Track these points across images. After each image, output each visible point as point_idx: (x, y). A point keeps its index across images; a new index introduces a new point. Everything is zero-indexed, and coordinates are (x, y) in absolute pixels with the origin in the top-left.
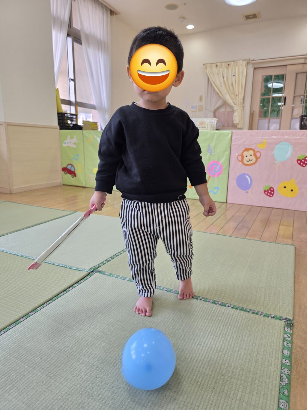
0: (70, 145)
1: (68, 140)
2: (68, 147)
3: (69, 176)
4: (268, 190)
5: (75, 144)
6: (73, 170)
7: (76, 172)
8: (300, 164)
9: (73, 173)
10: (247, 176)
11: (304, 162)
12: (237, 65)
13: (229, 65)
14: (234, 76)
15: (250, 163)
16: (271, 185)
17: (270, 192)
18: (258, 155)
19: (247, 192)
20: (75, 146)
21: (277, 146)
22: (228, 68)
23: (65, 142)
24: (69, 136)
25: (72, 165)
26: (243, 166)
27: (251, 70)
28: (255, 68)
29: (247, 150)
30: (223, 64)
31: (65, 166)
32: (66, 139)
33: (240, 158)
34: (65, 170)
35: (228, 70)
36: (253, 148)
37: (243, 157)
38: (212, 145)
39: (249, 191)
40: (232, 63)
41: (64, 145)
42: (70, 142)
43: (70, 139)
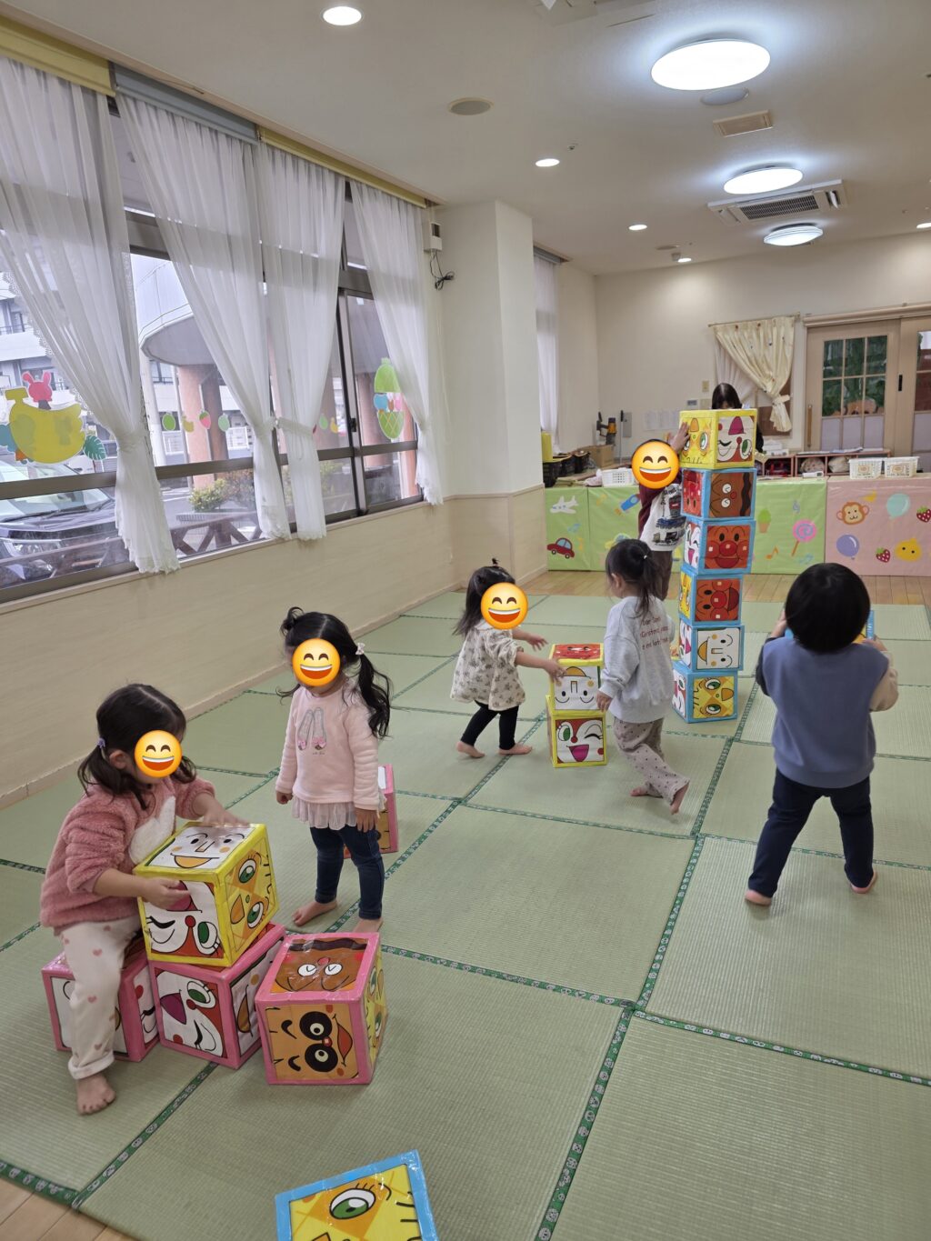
0: (563, 510)
1: (561, 502)
2: (561, 513)
3: (560, 557)
4: (881, 555)
5: (573, 508)
6: (568, 546)
7: (574, 550)
8: (921, 519)
9: (569, 553)
10: (852, 539)
11: (926, 516)
12: (775, 325)
13: (759, 325)
14: (771, 344)
15: (854, 520)
16: (885, 548)
17: (884, 556)
18: (865, 510)
19: (853, 559)
20: (573, 512)
21: (891, 499)
22: (757, 330)
23: (555, 506)
24: (562, 498)
25: (566, 540)
26: (845, 525)
27: (802, 332)
28: (808, 329)
29: (850, 504)
30: (749, 323)
31: (553, 542)
32: (556, 503)
33: (840, 515)
34: (554, 548)
36: (858, 501)
37: (844, 515)
38: (799, 500)
39: (856, 557)
40: (766, 321)
41: (552, 511)
42: (564, 506)
43: (565, 501)
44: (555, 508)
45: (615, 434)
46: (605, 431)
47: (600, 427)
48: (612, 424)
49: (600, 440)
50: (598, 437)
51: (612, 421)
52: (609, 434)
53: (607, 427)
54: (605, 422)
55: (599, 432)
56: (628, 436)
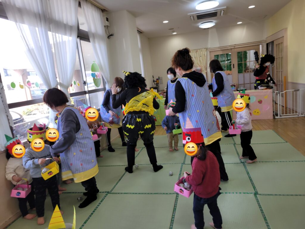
12: (201, 51)
13: (197, 51)
14: (201, 56)
22: (196, 52)
27: (209, 53)
28: (210, 52)
30: (194, 51)
35: (197, 54)
40: (199, 50)
45: (158, 83)
46: (156, 83)
47: (154, 81)
48: (157, 81)
49: (154, 85)
51: (157, 79)
52: (157, 83)
53: (156, 81)
56: (162, 83)
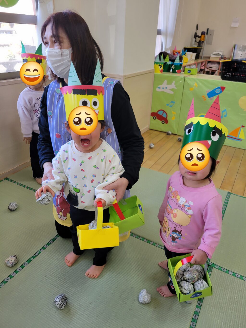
0: (165, 90)
1: (164, 85)
2: (163, 92)
3: (158, 122)
5: (172, 90)
6: (164, 116)
7: (168, 119)
9: (165, 120)
20: (172, 93)
23: (160, 86)
25: (164, 111)
31: (155, 111)
32: (161, 84)
34: (155, 115)
41: (158, 90)
42: (166, 88)
43: (167, 84)
44: (159, 88)
45: (203, 42)
46: (198, 39)
47: (196, 36)
48: (203, 36)
49: (194, 45)
50: (194, 42)
51: (203, 33)
52: (200, 41)
53: (200, 37)
54: (199, 34)
55: (194, 39)
56: (210, 43)
